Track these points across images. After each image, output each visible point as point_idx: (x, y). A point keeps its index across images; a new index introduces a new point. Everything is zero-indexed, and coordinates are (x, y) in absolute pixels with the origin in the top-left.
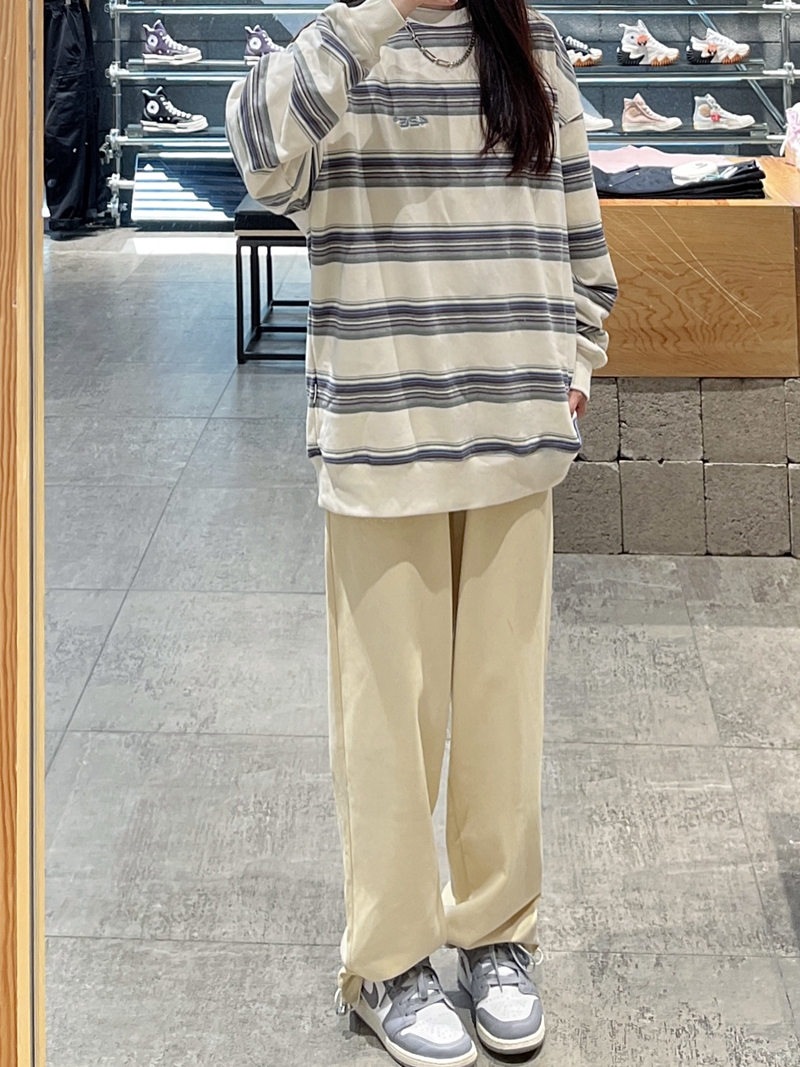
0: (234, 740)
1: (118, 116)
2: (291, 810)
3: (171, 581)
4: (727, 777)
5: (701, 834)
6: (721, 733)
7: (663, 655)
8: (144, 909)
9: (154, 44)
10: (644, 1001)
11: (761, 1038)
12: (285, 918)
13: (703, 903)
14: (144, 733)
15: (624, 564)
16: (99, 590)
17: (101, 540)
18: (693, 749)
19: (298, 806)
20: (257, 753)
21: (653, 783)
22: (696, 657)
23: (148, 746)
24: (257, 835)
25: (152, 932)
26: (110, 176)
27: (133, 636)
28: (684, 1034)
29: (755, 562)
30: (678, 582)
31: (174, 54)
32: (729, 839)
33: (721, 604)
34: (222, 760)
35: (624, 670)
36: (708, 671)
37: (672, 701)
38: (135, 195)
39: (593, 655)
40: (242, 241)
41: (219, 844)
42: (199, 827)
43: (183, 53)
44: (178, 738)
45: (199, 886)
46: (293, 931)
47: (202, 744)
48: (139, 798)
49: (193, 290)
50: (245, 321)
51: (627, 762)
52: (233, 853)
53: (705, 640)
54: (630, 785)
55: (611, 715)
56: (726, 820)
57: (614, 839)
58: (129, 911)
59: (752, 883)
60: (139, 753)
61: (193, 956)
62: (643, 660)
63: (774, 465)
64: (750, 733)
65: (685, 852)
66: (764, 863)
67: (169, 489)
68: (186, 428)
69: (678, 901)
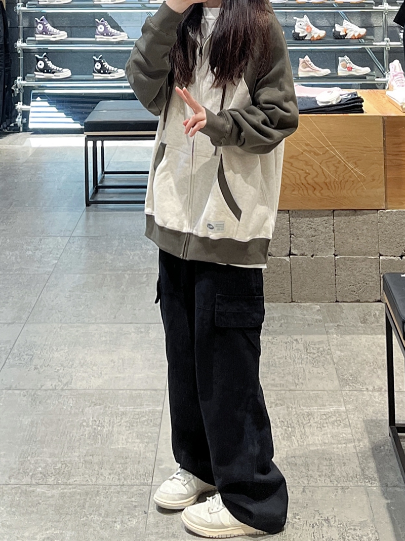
0: (81, 392)
1: (21, 69)
2: (111, 424)
3: (49, 318)
4: (343, 404)
5: (329, 431)
6: (340, 385)
7: (311, 349)
8: (33, 471)
9: (41, 29)
10: (296, 510)
11: (357, 528)
12: (107, 474)
13: (328, 462)
14: (33, 389)
15: (293, 307)
16: (9, 323)
17: (10, 299)
18: (326, 392)
19: (115, 422)
20: (94, 398)
21: (304, 408)
22: (329, 349)
23: (35, 396)
24: (93, 436)
25: (36, 481)
26: (17, 103)
27: (28, 344)
28: (316, 527)
29: (362, 305)
30: (321, 315)
31: (51, 35)
32: (343, 433)
33: (343, 325)
34: (75, 402)
35: (290, 357)
36: (334, 356)
37: (315, 370)
38: (31, 115)
39: (274, 349)
40: (88, 138)
41: (72, 441)
42: (62, 433)
43: (56, 34)
44: (51, 392)
45: (62, 460)
46: (111, 479)
47: (64, 394)
48: (30, 420)
49: (62, 166)
50: (89, 183)
51: (290, 399)
52: (80, 444)
53: (334, 342)
54: (292, 409)
55: (282, 377)
56: (342, 424)
57: (282, 434)
58: (24, 472)
59: (354, 453)
60: (30, 399)
61: (58, 492)
62: (300, 351)
63: (372, 257)
64: (356, 384)
65: (320, 439)
66: (361, 443)
67: (48, 274)
68: (58, 242)
69: (315, 461)
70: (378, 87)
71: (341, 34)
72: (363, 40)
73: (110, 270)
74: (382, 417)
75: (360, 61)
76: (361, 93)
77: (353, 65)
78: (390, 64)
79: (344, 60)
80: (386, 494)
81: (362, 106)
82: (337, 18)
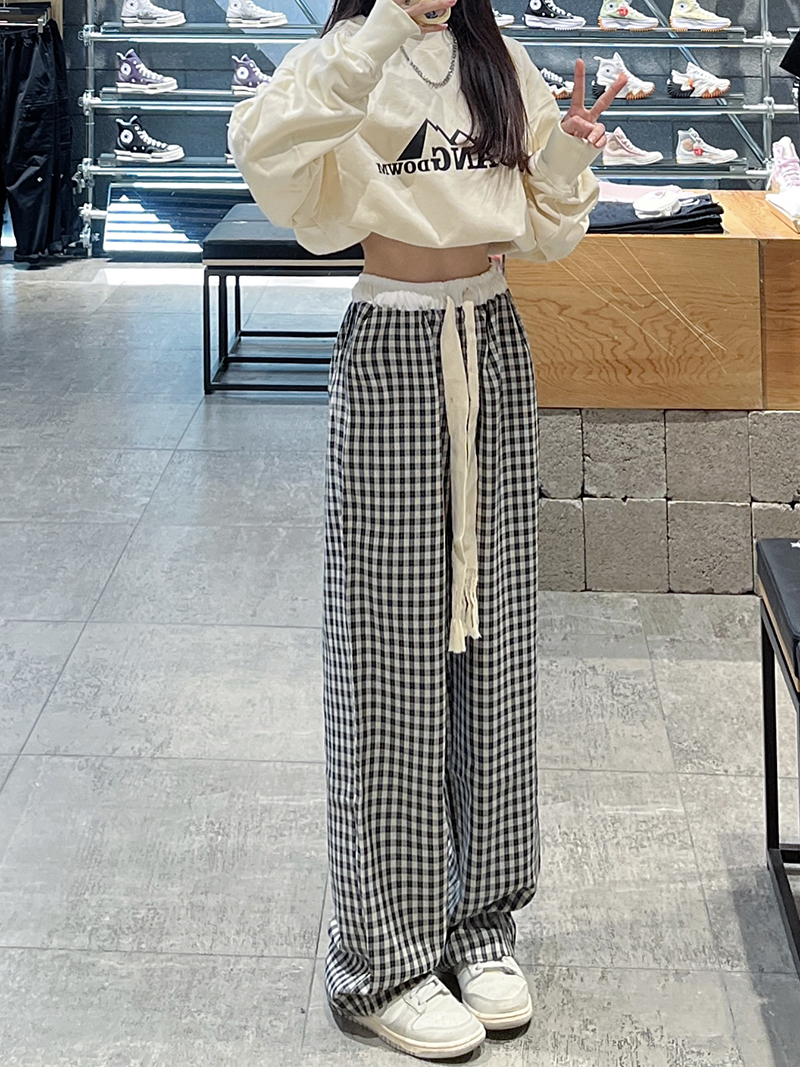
0: (188, 763)
1: (91, 145)
2: (243, 830)
3: (131, 613)
4: (679, 801)
5: (652, 855)
6: (675, 761)
7: (621, 686)
8: (93, 922)
9: (127, 73)
10: (588, 1013)
11: (703, 1051)
12: (233, 932)
13: (649, 920)
14: (98, 756)
15: (587, 601)
16: (57, 622)
17: (61, 574)
19: (250, 827)
20: (212, 776)
21: (606, 807)
22: (654, 688)
23: (102, 769)
24: (208, 854)
25: (99, 943)
26: (82, 205)
27: (90, 665)
28: (626, 1046)
29: (717, 600)
30: (639, 618)
31: (148, 83)
32: (679, 859)
33: (681, 639)
34: (176, 783)
35: (581, 701)
36: (664, 702)
37: (628, 729)
38: (108, 227)
39: (553, 685)
40: (210, 271)
41: (169, 861)
42: (150, 846)
43: (156, 81)
44: (132, 761)
45: (149, 901)
46: (240, 944)
47: (156, 767)
48: (90, 818)
49: (163, 321)
50: (211, 352)
51: (581, 787)
52: (183, 870)
53: (664, 673)
54: (584, 809)
55: (566, 743)
56: (677, 842)
57: (564, 859)
58: (77, 923)
59: (700, 901)
60: (92, 775)
61: (141, 967)
62: (600, 691)
63: (738, 504)
64: (705, 760)
65: (635, 872)
66: (713, 882)
67: (132, 525)
68: (151, 462)
69: (626, 916)
70: (751, 185)
71: (683, 89)
72: (723, 100)
73: (248, 519)
74: (754, 830)
75: (718, 139)
76: (718, 197)
77: (705, 144)
78: (774, 144)
79: (689, 137)
80: (759, 987)
81: (720, 220)
82: (676, 59)
